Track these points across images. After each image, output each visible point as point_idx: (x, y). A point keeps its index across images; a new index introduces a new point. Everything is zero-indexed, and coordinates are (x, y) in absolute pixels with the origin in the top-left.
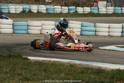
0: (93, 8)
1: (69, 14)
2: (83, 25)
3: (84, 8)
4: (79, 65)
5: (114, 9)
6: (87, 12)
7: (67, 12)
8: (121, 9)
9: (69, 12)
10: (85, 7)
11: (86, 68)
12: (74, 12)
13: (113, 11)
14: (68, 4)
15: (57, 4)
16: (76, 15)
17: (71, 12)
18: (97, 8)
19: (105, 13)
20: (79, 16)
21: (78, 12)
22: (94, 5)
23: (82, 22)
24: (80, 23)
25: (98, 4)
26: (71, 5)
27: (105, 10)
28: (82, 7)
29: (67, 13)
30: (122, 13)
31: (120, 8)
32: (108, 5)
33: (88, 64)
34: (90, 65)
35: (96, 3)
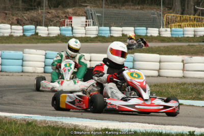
0: (63, 27)
1: (25, 38)
2: (48, 56)
3: (49, 27)
4: (41, 122)
5: (99, 30)
6: (55, 35)
7: (22, 34)
8: (110, 30)
9: (24, 35)
10: (51, 26)
11: (54, 127)
12: (32, 35)
13: (96, 32)
14: (22, 21)
15: (4, 21)
16: (36, 39)
17: (28, 34)
18: (70, 28)
19: (84, 36)
20: (41, 41)
21: (39, 35)
22: (66, 23)
23: (47, 52)
24: (43, 52)
25: (71, 22)
26: (28, 22)
27: (84, 31)
28: (46, 25)
29: (20, 36)
30: (112, 36)
31: (108, 28)
32: (88, 23)
33: (57, 120)
34: (60, 123)
35: (68, 20)
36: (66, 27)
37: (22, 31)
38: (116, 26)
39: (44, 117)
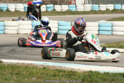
0: (71, 5)
1: (47, 12)
2: (60, 24)
3: (62, 6)
4: (52, 67)
5: (92, 7)
6: (65, 10)
7: (45, 10)
8: (99, 7)
9: (47, 11)
10: (63, 4)
11: (59, 70)
12: (52, 10)
13: (90, 8)
14: (45, 2)
17: (50, 10)
18: (75, 6)
19: (83, 10)
20: (57, 14)
21: (56, 10)
22: (72, 3)
23: (59, 22)
24: (57, 22)
25: (75, 2)
26: (49, 3)
27: (83, 8)
28: (60, 4)
29: (45, 11)
30: (100, 10)
31: (97, 5)
32: (85, 3)
33: (62, 65)
34: (64, 67)
35: (74, 1)
36: (72, 5)
37: (46, 8)
38: (102, 4)
39: (55, 63)
